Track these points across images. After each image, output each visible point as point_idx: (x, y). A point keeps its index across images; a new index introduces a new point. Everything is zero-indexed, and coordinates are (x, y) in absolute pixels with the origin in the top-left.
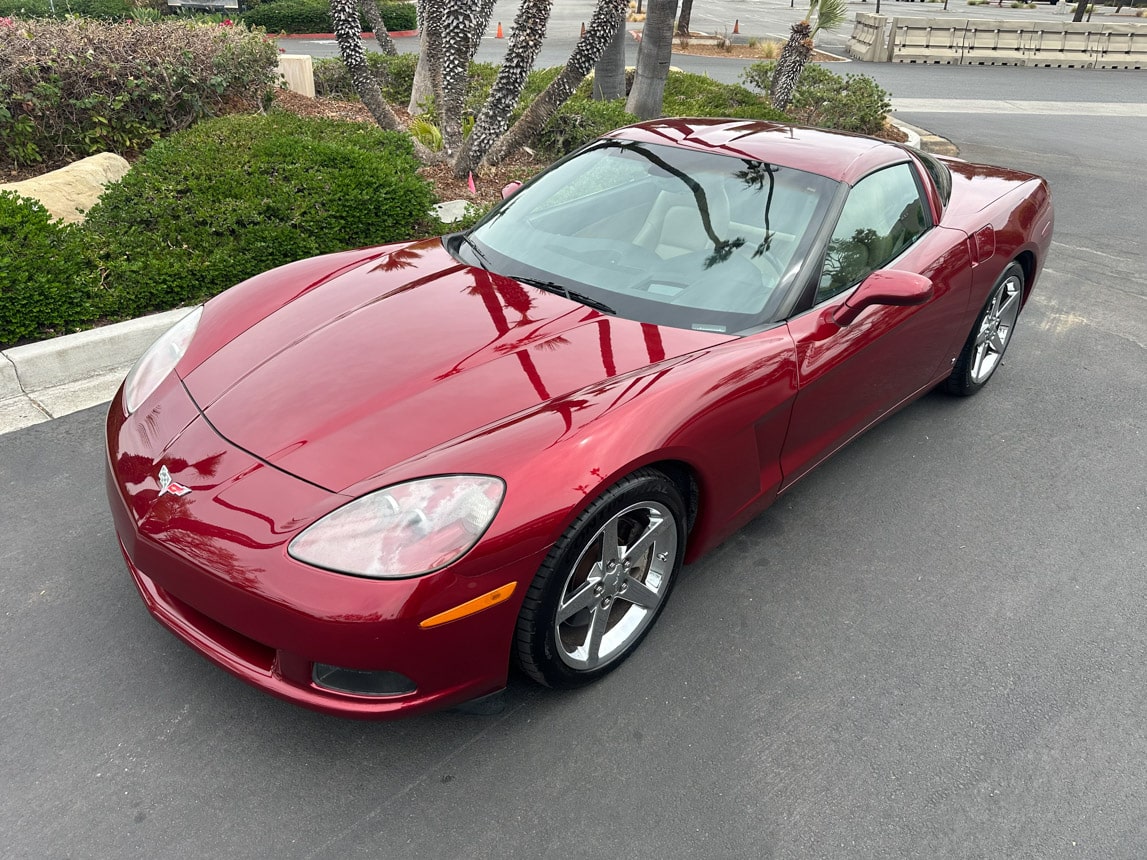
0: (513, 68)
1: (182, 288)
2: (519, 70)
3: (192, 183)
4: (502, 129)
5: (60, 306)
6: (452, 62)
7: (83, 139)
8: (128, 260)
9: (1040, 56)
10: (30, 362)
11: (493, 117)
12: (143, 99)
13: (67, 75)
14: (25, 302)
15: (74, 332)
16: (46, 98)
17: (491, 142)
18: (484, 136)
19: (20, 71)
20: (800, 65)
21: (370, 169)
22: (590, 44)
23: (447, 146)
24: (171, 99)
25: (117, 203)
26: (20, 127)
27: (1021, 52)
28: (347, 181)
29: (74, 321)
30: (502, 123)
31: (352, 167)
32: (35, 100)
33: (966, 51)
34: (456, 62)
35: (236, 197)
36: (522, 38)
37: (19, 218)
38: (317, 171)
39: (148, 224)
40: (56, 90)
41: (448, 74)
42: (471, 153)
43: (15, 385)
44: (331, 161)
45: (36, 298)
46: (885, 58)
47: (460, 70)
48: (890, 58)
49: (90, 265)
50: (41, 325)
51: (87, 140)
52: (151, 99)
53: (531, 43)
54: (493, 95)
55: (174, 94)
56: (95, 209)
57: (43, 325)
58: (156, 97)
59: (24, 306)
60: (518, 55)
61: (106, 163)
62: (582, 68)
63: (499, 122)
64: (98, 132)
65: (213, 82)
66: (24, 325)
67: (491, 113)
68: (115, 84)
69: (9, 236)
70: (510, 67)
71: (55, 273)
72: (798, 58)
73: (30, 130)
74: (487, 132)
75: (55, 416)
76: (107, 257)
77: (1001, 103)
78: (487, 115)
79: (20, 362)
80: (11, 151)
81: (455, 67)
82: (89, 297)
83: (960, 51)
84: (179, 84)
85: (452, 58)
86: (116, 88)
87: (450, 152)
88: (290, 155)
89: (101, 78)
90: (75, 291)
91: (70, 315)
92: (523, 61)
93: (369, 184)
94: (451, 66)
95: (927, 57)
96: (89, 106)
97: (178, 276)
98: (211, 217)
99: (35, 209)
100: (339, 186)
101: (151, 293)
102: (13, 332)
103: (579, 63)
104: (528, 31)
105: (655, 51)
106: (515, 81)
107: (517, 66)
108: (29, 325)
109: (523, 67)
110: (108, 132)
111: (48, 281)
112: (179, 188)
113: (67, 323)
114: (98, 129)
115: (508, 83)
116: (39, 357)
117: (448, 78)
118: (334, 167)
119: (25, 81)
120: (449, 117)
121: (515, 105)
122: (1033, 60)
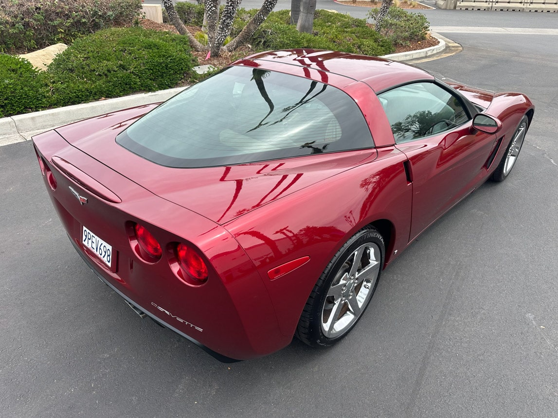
1: (82, 96)
2: (232, 7)
3: (91, 54)
4: (227, 34)
5: (33, 100)
6: (210, 5)
7: (54, 39)
8: (62, 83)
9: (532, 6)
10: (21, 121)
11: (222, 28)
12: (79, 21)
13: (46, 11)
14: (19, 97)
15: (39, 111)
16: (38, 20)
17: (223, 40)
18: (219, 37)
19: (28, 9)
20: (387, 8)
21: (165, 50)
23: (209, 43)
24: (90, 21)
25: (60, 62)
26: (28, 33)
27: (523, 4)
28: (154, 54)
29: (38, 106)
30: (227, 31)
31: (158, 49)
32: (34, 21)
33: (494, 4)
34: (212, 5)
35: (108, 60)
37: (19, 66)
38: (143, 50)
39: (72, 70)
40: (42, 17)
41: (209, 10)
42: (215, 45)
43: (15, 129)
44: (149, 46)
45: (24, 96)
46: (452, 7)
47: (214, 8)
48: (455, 7)
49: (46, 85)
50: (26, 108)
51: (56, 39)
52: (81, 22)
54: (222, 19)
55: (92, 19)
56: (51, 64)
57: (27, 108)
58: (84, 20)
59: (19, 99)
61: (60, 47)
62: (268, 7)
64: (60, 36)
65: (109, 14)
66: (19, 107)
67: (221, 27)
68: (67, 15)
69: (15, 72)
70: (228, 6)
71: (32, 88)
73: (32, 34)
75: (28, 140)
76: (54, 82)
77: (500, 29)
78: (220, 27)
79: (17, 121)
80: (25, 43)
81: (212, 7)
82: (45, 97)
83: (491, 3)
84: (94, 15)
85: (210, 3)
86: (68, 17)
87: (210, 45)
88: (132, 43)
89: (61, 12)
90: (39, 94)
91: (37, 104)
92: (233, 3)
93: (164, 56)
94: (210, 7)
95: (474, 6)
96: (56, 24)
97: (81, 91)
98: (97, 68)
99: (26, 62)
100: (151, 56)
101: (70, 97)
102: (15, 110)
103: (267, 5)
105: (308, 1)
106: (231, 12)
107: (231, 5)
108: (21, 107)
110: (64, 36)
111: (29, 90)
112: (85, 56)
113: (36, 107)
114: (60, 35)
115: (228, 13)
116: (24, 119)
117: (209, 12)
118: (151, 48)
119: (28, 13)
120: (210, 30)
121: (232, 23)
122: (529, 8)
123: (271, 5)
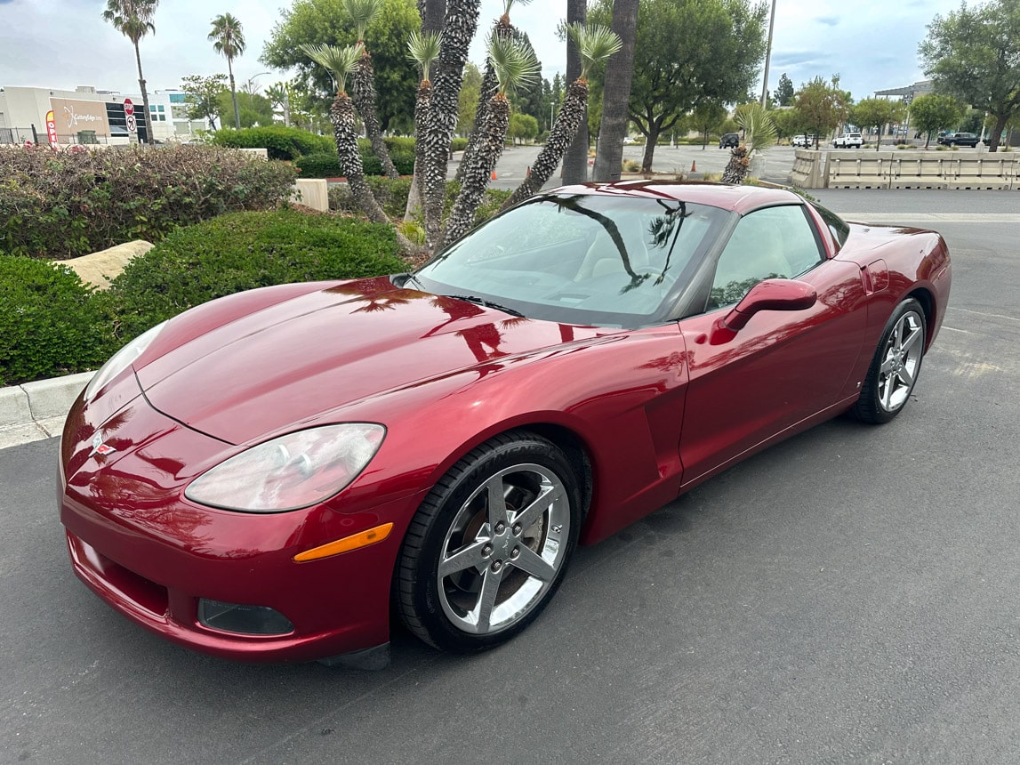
0: (479, 169)
2: (483, 171)
3: (202, 257)
4: (470, 220)
5: (75, 348)
6: (433, 171)
7: (126, 234)
8: (139, 314)
9: (959, 180)
10: (41, 393)
11: (463, 211)
12: (178, 203)
13: (117, 183)
14: (45, 343)
15: (85, 371)
16: (99, 200)
17: (461, 231)
18: (455, 226)
19: (80, 179)
20: (738, 180)
21: (354, 248)
22: (548, 155)
23: (429, 240)
24: (201, 202)
25: (136, 272)
26: (75, 223)
27: (943, 178)
28: (333, 257)
29: (85, 362)
30: (470, 215)
31: (339, 247)
32: (89, 202)
33: (893, 178)
34: (436, 172)
35: (237, 268)
36: (485, 144)
37: (51, 279)
38: (309, 250)
39: (161, 289)
40: (108, 194)
41: (430, 181)
42: (445, 242)
43: (27, 412)
44: (322, 242)
45: (55, 341)
46: (822, 184)
47: (440, 178)
48: (826, 185)
49: (106, 318)
50: (57, 365)
51: (129, 235)
52: (183, 202)
53: (493, 148)
54: (463, 193)
55: (203, 199)
56: (119, 278)
57: (59, 365)
58: (187, 200)
59: (43, 347)
60: (482, 158)
61: (138, 248)
62: (542, 175)
63: (468, 214)
64: (139, 229)
65: (236, 190)
66: (42, 364)
67: (461, 207)
68: (156, 190)
69: (41, 293)
70: (476, 168)
71: (75, 322)
72: (736, 174)
73: (84, 226)
74: (458, 223)
75: (53, 436)
76: (123, 312)
77: (925, 215)
78: (457, 209)
79: (34, 393)
80: (67, 244)
81: (435, 176)
82: (101, 343)
83: (888, 178)
84: (208, 191)
85: (432, 168)
86: (157, 194)
87: (431, 245)
88: (287, 237)
89: (145, 186)
90: (89, 337)
91: (83, 357)
92: (486, 163)
93: (352, 260)
94: (432, 175)
95: (859, 183)
96: (133, 207)
98: (214, 283)
99: (67, 273)
100: (326, 261)
102: (32, 370)
103: (539, 171)
104: (490, 138)
105: (607, 165)
106: (481, 180)
107: (482, 167)
108: (47, 364)
109: (486, 168)
110: (148, 229)
111: (68, 328)
112: (191, 261)
113: (79, 363)
114: (139, 226)
115: (474, 182)
116: (50, 390)
117: (430, 185)
118: (324, 246)
119: (80, 187)
120: (430, 217)
121: (481, 200)
122: (954, 184)
123: (547, 170)
